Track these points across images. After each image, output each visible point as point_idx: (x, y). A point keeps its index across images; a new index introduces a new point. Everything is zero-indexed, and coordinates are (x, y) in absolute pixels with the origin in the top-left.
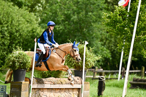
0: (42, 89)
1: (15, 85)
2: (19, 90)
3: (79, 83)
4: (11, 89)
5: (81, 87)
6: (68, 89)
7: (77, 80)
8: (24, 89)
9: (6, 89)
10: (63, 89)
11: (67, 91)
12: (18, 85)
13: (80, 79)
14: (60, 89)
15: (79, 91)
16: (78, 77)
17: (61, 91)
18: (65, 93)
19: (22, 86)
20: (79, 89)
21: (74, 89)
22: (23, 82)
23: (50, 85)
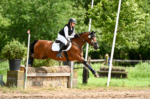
0: (36, 78)
1: (12, 74)
2: (15, 79)
3: (68, 71)
4: (8, 77)
5: (70, 76)
6: (59, 77)
7: (67, 69)
8: (20, 78)
9: (2, 78)
10: (54, 77)
11: (57, 79)
12: (14, 74)
13: (69, 68)
14: (52, 77)
15: (68, 79)
16: (67, 66)
17: (52, 79)
18: (56, 81)
19: (18, 75)
20: (68, 77)
21: (64, 77)
22: (19, 71)
23: (42, 73)
